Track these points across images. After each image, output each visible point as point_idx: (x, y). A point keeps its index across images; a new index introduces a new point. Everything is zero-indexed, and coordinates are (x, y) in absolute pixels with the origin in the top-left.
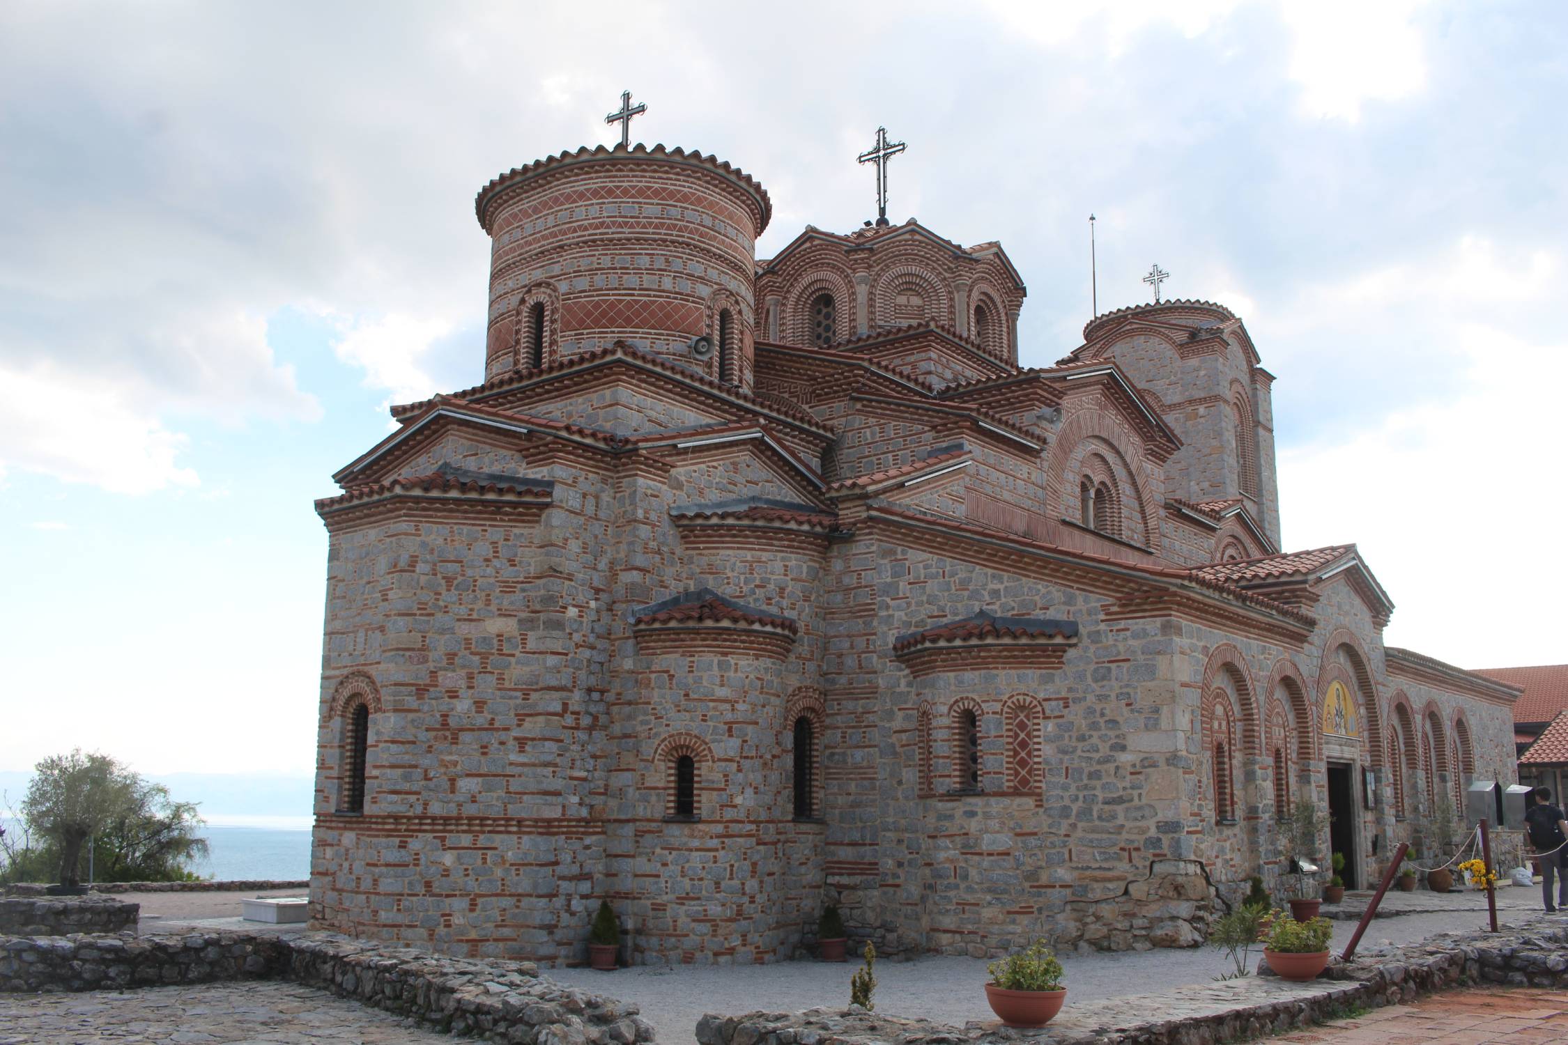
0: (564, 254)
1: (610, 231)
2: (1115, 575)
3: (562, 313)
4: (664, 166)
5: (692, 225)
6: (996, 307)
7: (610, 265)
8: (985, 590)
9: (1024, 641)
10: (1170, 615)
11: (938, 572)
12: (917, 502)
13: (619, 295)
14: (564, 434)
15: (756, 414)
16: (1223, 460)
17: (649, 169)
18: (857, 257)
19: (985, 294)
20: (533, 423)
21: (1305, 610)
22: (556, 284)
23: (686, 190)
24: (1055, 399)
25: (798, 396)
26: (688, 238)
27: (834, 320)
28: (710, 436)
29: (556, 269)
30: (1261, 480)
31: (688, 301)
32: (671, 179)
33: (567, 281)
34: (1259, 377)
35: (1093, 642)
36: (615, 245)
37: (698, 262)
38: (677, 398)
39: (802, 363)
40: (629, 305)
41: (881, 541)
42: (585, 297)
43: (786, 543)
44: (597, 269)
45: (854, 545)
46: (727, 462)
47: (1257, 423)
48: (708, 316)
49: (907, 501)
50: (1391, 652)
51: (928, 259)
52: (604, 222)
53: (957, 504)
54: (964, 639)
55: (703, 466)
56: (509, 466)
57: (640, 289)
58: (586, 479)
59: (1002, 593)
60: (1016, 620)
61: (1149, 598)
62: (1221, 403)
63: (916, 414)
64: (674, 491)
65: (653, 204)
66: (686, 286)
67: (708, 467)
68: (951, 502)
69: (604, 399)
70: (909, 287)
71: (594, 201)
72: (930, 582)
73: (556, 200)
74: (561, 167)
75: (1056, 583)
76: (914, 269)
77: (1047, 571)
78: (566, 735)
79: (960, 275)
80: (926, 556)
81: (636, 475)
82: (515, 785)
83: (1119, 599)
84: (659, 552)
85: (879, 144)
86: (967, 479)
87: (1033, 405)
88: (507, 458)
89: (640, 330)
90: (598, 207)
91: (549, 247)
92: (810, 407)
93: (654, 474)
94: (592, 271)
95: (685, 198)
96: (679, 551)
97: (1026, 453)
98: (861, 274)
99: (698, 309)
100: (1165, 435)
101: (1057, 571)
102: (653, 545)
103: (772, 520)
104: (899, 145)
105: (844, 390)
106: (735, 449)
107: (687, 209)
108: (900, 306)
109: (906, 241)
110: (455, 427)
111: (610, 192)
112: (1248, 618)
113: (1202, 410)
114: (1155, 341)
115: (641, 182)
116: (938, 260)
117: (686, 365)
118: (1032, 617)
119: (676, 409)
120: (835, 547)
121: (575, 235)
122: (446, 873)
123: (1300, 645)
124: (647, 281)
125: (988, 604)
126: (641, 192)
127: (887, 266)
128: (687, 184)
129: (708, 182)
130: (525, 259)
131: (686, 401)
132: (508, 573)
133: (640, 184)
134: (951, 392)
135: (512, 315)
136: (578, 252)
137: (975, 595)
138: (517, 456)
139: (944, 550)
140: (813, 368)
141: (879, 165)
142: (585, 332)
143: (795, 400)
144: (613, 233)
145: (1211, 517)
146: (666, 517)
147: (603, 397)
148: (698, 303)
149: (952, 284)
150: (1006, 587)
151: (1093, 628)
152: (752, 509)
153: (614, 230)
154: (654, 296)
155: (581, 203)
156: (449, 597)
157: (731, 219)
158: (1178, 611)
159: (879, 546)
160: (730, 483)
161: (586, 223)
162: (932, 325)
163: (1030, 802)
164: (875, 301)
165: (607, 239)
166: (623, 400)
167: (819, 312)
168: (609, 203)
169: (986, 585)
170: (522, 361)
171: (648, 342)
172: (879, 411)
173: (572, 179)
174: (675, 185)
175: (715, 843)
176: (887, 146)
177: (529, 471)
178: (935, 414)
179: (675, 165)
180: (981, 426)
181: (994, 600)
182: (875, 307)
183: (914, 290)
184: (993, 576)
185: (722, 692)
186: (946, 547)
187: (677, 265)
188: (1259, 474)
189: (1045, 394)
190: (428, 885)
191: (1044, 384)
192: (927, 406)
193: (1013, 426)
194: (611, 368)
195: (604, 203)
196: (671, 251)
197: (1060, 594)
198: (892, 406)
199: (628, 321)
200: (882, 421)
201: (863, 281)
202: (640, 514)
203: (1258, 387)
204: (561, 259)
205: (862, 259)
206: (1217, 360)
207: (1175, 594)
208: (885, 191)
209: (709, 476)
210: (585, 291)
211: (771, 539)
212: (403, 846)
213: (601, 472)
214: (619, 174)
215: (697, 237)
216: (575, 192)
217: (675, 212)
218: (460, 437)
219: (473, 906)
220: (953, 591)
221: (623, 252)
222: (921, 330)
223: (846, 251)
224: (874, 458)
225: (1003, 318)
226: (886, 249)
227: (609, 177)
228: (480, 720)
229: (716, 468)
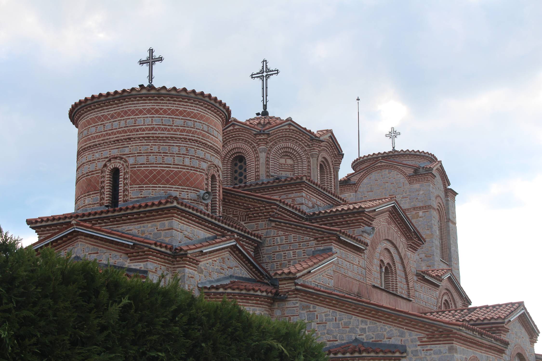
0: (131, 143)
1: (157, 132)
2: (425, 323)
3: (131, 175)
4: (185, 99)
5: (198, 131)
6: (329, 165)
7: (157, 151)
8: (358, 328)
9: (381, 354)
10: (453, 343)
11: (332, 318)
12: (314, 280)
13: (163, 167)
14: (153, 246)
15: (232, 232)
16: (433, 242)
17: (177, 100)
18: (260, 137)
19: (324, 158)
20: (136, 240)
21: (503, 337)
22: (127, 159)
23: (195, 111)
24: (370, 222)
25: (238, 217)
26: (197, 137)
27: (245, 170)
28: (215, 245)
29: (127, 151)
30: (450, 252)
31: (197, 171)
32: (188, 106)
33: (134, 158)
34: (450, 194)
35: (414, 355)
36: (159, 140)
37: (202, 150)
38: (196, 224)
39: (241, 199)
40: (168, 173)
41: (302, 301)
42: (144, 167)
43: (255, 302)
44: (150, 153)
45: (287, 303)
46: (220, 257)
47: (449, 220)
48: (206, 179)
49: (310, 280)
50: (538, 356)
51: (297, 139)
52: (154, 127)
53: (330, 280)
54: (352, 353)
55: (210, 260)
56: (119, 261)
57: (174, 165)
58: (161, 269)
59: (367, 330)
60: (374, 344)
61: (442, 334)
62: (432, 210)
63: (306, 231)
64: (200, 274)
65: (179, 119)
66: (196, 163)
67: (213, 261)
68: (327, 279)
69: (165, 226)
70: (287, 154)
71: (148, 116)
72: (328, 323)
73: (126, 113)
74: (129, 96)
75: (395, 326)
76: (289, 145)
77: (390, 320)
79: (314, 149)
80: (326, 310)
81: (185, 267)
83: (427, 335)
85: (263, 68)
86: (334, 266)
87: (360, 225)
88: (118, 257)
89: (174, 186)
90: (150, 119)
91: (122, 138)
92: (245, 223)
93: (192, 266)
94: (148, 154)
95: (195, 116)
97: (358, 251)
98: (262, 147)
99: (201, 175)
100: (418, 237)
101: (395, 320)
103: (249, 290)
104: (275, 71)
105: (265, 216)
106: (223, 251)
107: (196, 122)
108: (281, 164)
109: (286, 129)
110: (83, 237)
111: (157, 111)
112: (482, 343)
113: (421, 213)
114: (394, 173)
115: (173, 106)
116: (302, 140)
117: (196, 205)
118: (383, 342)
119: (196, 230)
120: (276, 303)
121: (138, 133)
123: (501, 355)
124: (178, 160)
125: (359, 335)
126: (173, 112)
127: (276, 143)
128: (196, 108)
129: (206, 108)
130: (106, 143)
131: (200, 225)
133: (173, 108)
134: (315, 216)
135: (99, 173)
136: (139, 143)
137: (353, 330)
138: (124, 256)
139: (336, 307)
140: (247, 202)
141: (263, 81)
142: (144, 186)
143: (236, 219)
144: (159, 134)
145: (436, 279)
146: (197, 288)
147: (164, 225)
148: (202, 172)
149: (309, 153)
150: (369, 327)
151: (414, 349)
152: (232, 283)
153: (159, 132)
154: (181, 168)
155: (140, 116)
157: (215, 126)
158: (456, 341)
159: (300, 304)
160: (221, 269)
161: (144, 127)
162: (304, 178)
164: (269, 162)
165: (156, 137)
166: (175, 227)
167: (236, 165)
168: (156, 117)
169: (358, 325)
170: (106, 199)
171: (178, 193)
172: (285, 228)
173: (135, 102)
174: (190, 109)
176: (268, 70)
177: (132, 264)
178: (317, 232)
179: (191, 98)
180: (341, 239)
181: (363, 333)
182: (269, 165)
183: (289, 156)
184: (362, 321)
186: (337, 306)
187: (192, 152)
188: (450, 249)
189: (366, 219)
191: (366, 214)
192: (312, 227)
193: (349, 236)
194: (170, 210)
195: (153, 117)
196: (189, 144)
197: (397, 331)
198: (293, 226)
199: (168, 182)
200: (287, 233)
201: (263, 151)
202: (186, 287)
203: (449, 199)
204: (130, 145)
205: (263, 139)
206: (429, 186)
207: (456, 333)
208: (266, 96)
209: (213, 265)
210: (144, 164)
211: (248, 299)
213: (166, 265)
214: (162, 102)
215: (201, 137)
216: (137, 109)
217: (190, 123)
218: (87, 243)
220: (341, 328)
221: (164, 144)
222: (298, 181)
223: (255, 134)
224: (282, 253)
225: (332, 170)
226: (276, 134)
227: (157, 103)
229: (215, 261)
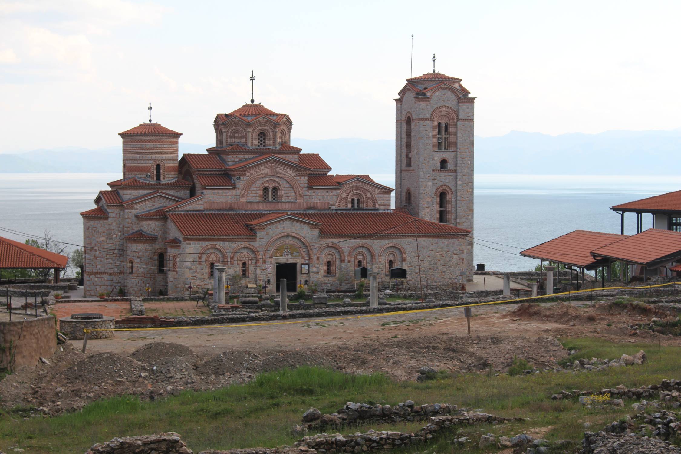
10: (187, 242)
24: (243, 172)
28: (144, 198)
35: (182, 245)
38: (141, 189)
43: (155, 220)
46: (152, 201)
47: (458, 120)
53: (200, 207)
58: (117, 211)
64: (135, 211)
67: (147, 204)
68: (198, 206)
78: (114, 258)
81: (125, 209)
82: (106, 267)
84: (132, 223)
86: (205, 200)
93: (130, 208)
96: (137, 222)
102: (130, 222)
106: (154, 198)
118: (179, 238)
122: (96, 282)
131: (144, 189)
132: (104, 229)
139: (174, 223)
146: (134, 216)
148: (149, 165)
156: (95, 234)
160: (153, 205)
163: (175, 273)
175: (135, 277)
184: (177, 230)
185: (136, 251)
189: (238, 172)
190: (93, 283)
202: (126, 217)
212: (89, 277)
213: (120, 209)
219: (100, 287)
228: (100, 255)
